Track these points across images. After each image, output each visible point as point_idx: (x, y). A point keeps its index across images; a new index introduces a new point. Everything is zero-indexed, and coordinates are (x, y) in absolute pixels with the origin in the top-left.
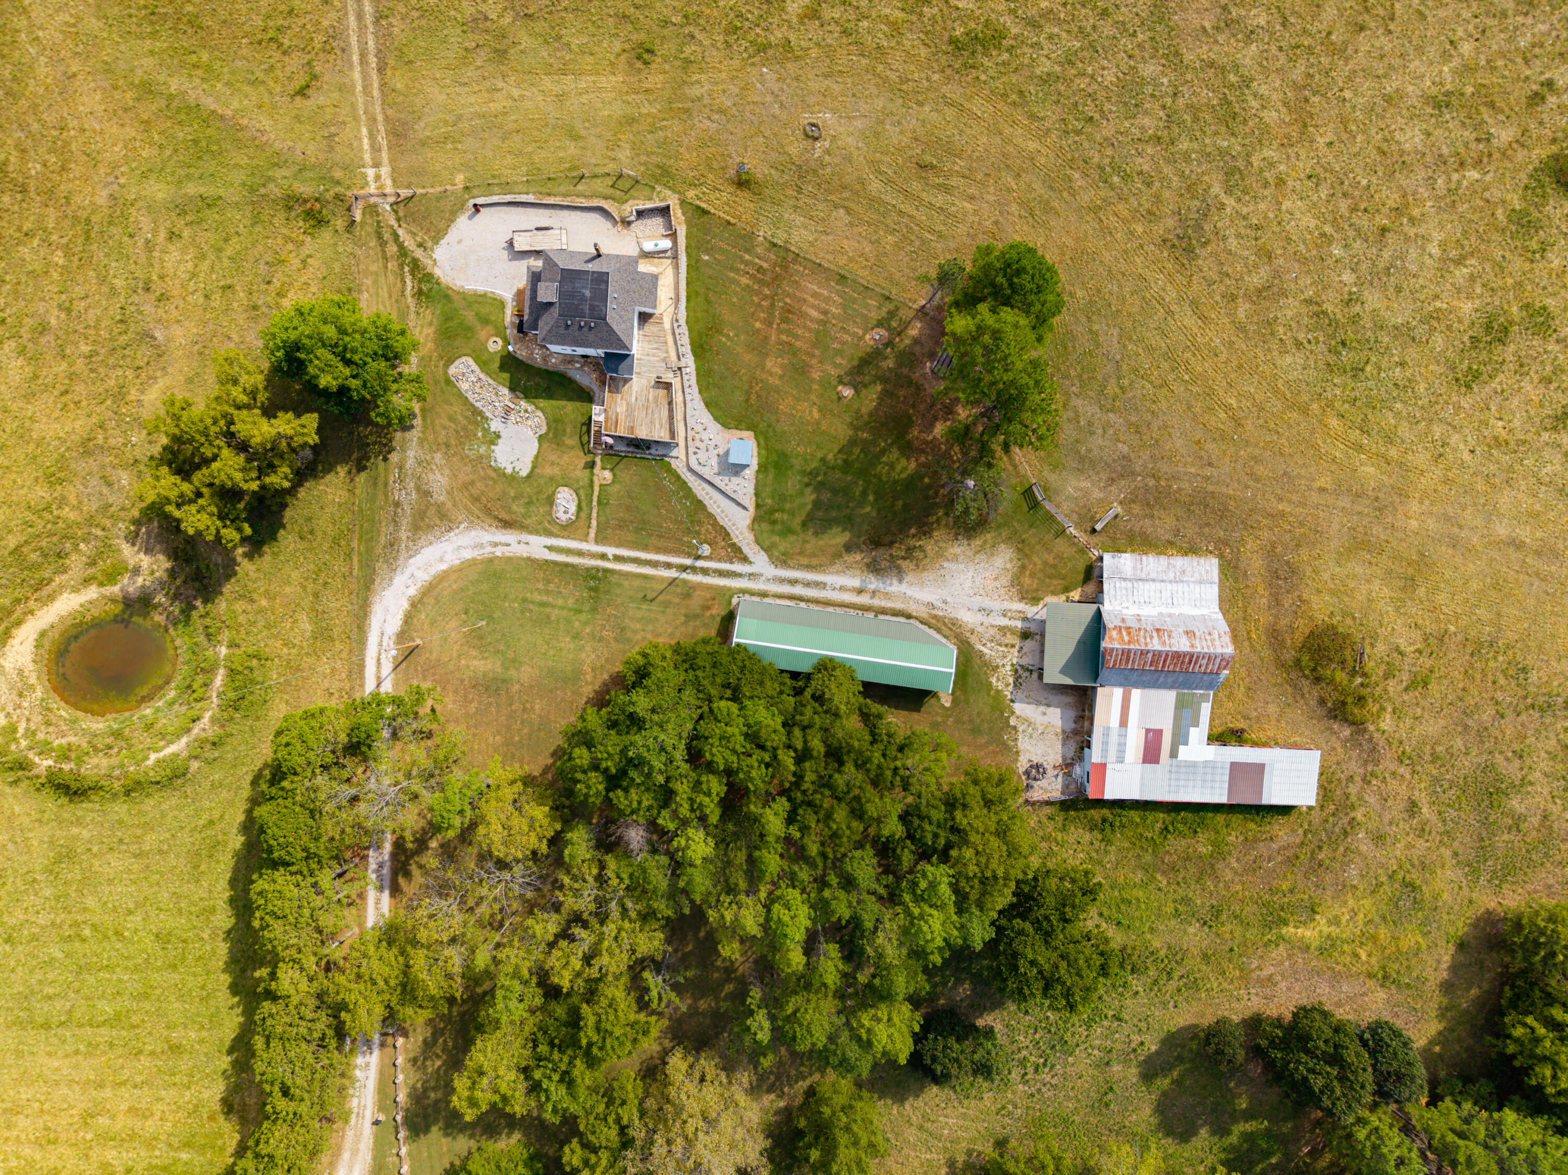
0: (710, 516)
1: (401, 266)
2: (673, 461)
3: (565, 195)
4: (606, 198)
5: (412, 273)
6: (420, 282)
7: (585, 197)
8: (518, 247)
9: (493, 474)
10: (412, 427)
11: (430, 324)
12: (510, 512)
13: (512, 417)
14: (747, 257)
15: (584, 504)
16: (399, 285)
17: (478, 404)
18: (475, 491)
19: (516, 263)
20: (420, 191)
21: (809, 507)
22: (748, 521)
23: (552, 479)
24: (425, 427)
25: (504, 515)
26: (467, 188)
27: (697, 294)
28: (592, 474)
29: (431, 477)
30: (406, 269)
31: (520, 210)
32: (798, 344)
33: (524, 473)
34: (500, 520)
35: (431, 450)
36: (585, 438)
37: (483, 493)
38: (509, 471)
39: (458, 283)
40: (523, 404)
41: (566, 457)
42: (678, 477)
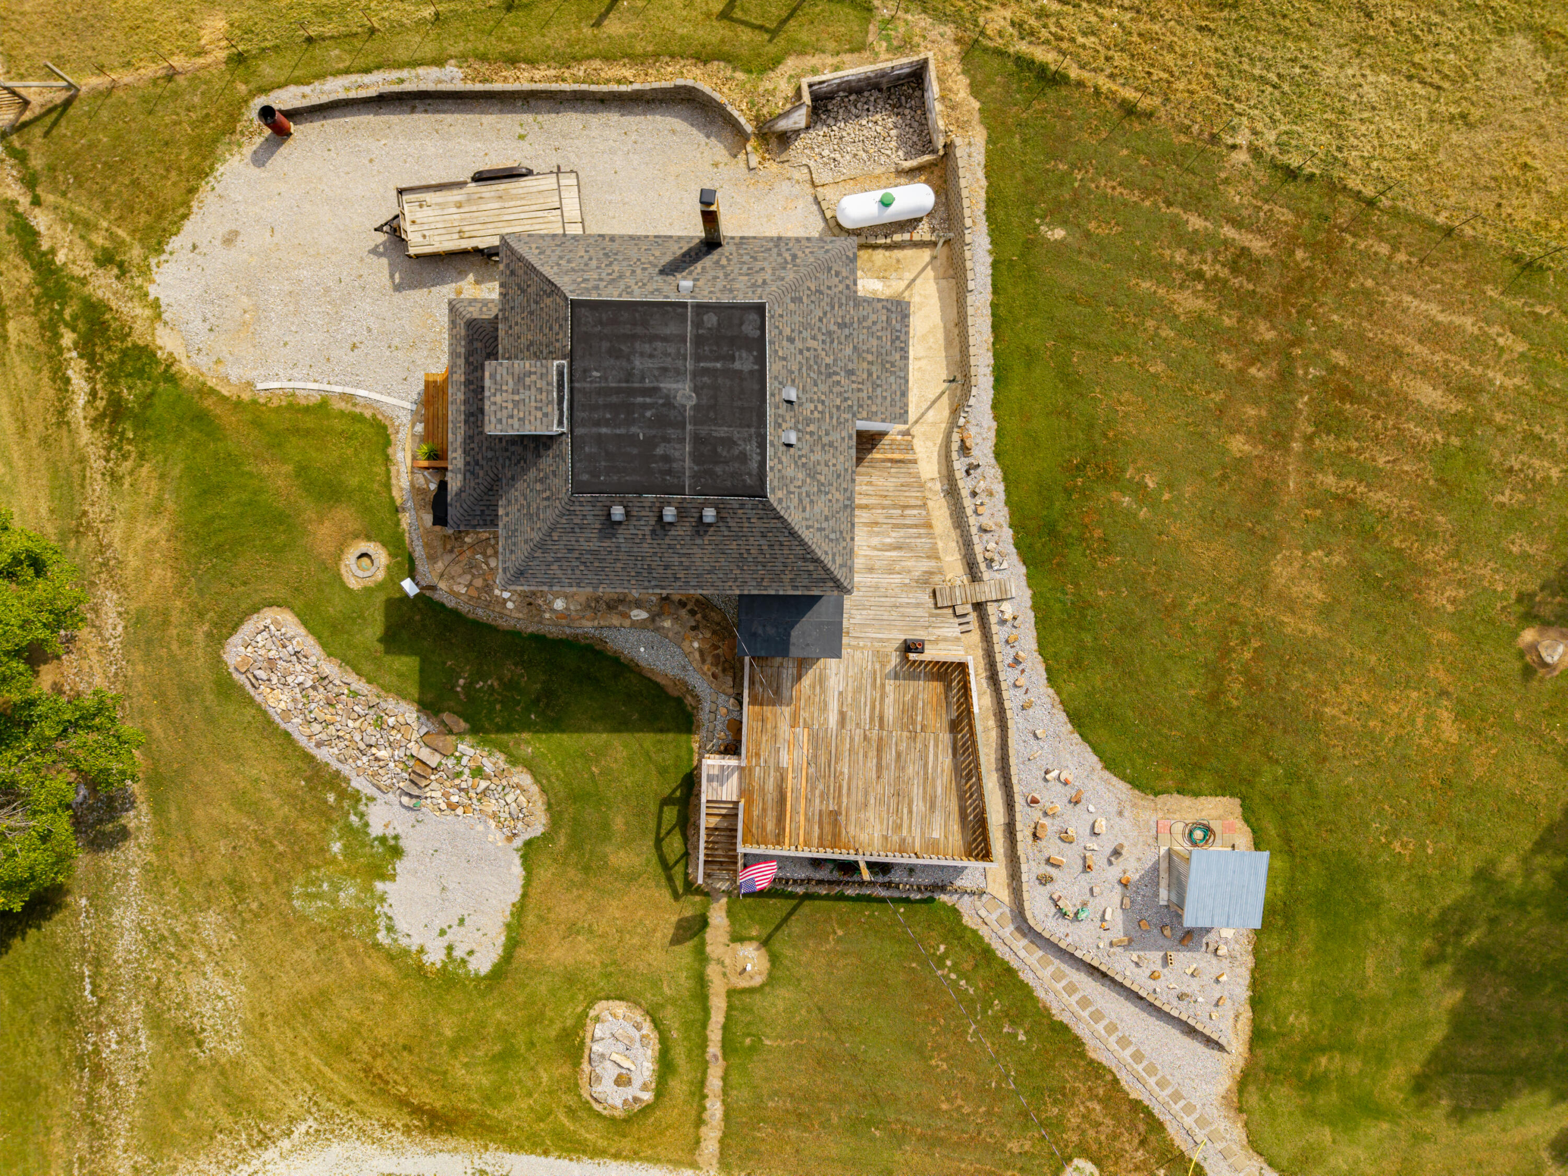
0: (1096, 1070)
1: (50, 331)
2: (965, 905)
3: (567, 60)
4: (703, 57)
5: (86, 349)
6: (113, 379)
7: (634, 58)
8: (417, 244)
9: (385, 971)
10: (124, 834)
11: (156, 510)
12: (444, 1084)
13: (435, 792)
14: (1195, 222)
15: (679, 1055)
16: (48, 391)
17: (323, 754)
18: (334, 1026)
19: (418, 295)
20: (89, 82)
21: (1437, 1034)
22: (1225, 1083)
23: (571, 979)
24: (162, 831)
25: (428, 1096)
26: (239, 59)
27: (1030, 356)
28: (701, 956)
29: (194, 985)
30: (68, 338)
31: (421, 120)
32: (1379, 498)
33: (482, 963)
34: (417, 1111)
35: (186, 905)
36: (675, 845)
37: (357, 1029)
38: (435, 957)
39: (235, 373)
40: (466, 748)
41: (613, 909)
42: (987, 954)
